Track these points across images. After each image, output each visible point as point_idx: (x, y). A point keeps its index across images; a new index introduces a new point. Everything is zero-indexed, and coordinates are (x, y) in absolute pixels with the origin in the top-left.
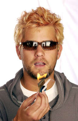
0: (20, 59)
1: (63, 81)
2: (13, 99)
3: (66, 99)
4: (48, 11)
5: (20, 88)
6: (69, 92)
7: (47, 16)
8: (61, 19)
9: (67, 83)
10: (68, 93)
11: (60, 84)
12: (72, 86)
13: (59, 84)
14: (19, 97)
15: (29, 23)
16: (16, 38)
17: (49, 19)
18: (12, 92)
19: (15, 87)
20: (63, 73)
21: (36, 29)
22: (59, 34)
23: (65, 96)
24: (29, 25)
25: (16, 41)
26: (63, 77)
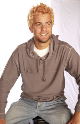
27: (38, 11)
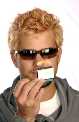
0: (16, 66)
1: (66, 89)
3: (69, 110)
4: (45, 12)
6: (73, 101)
7: (45, 20)
8: (60, 20)
9: (70, 91)
10: (72, 103)
11: (63, 93)
12: (76, 94)
13: (61, 94)
15: (25, 29)
16: (10, 45)
17: (47, 23)
21: (34, 36)
22: (59, 39)
23: (69, 106)
24: (26, 31)
25: (10, 47)
26: (65, 85)
27: (27, 27)
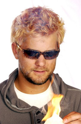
2: (7, 103)
5: (14, 91)
14: (13, 100)
17: (54, 27)
18: (6, 95)
19: (9, 90)
20: (57, 74)
